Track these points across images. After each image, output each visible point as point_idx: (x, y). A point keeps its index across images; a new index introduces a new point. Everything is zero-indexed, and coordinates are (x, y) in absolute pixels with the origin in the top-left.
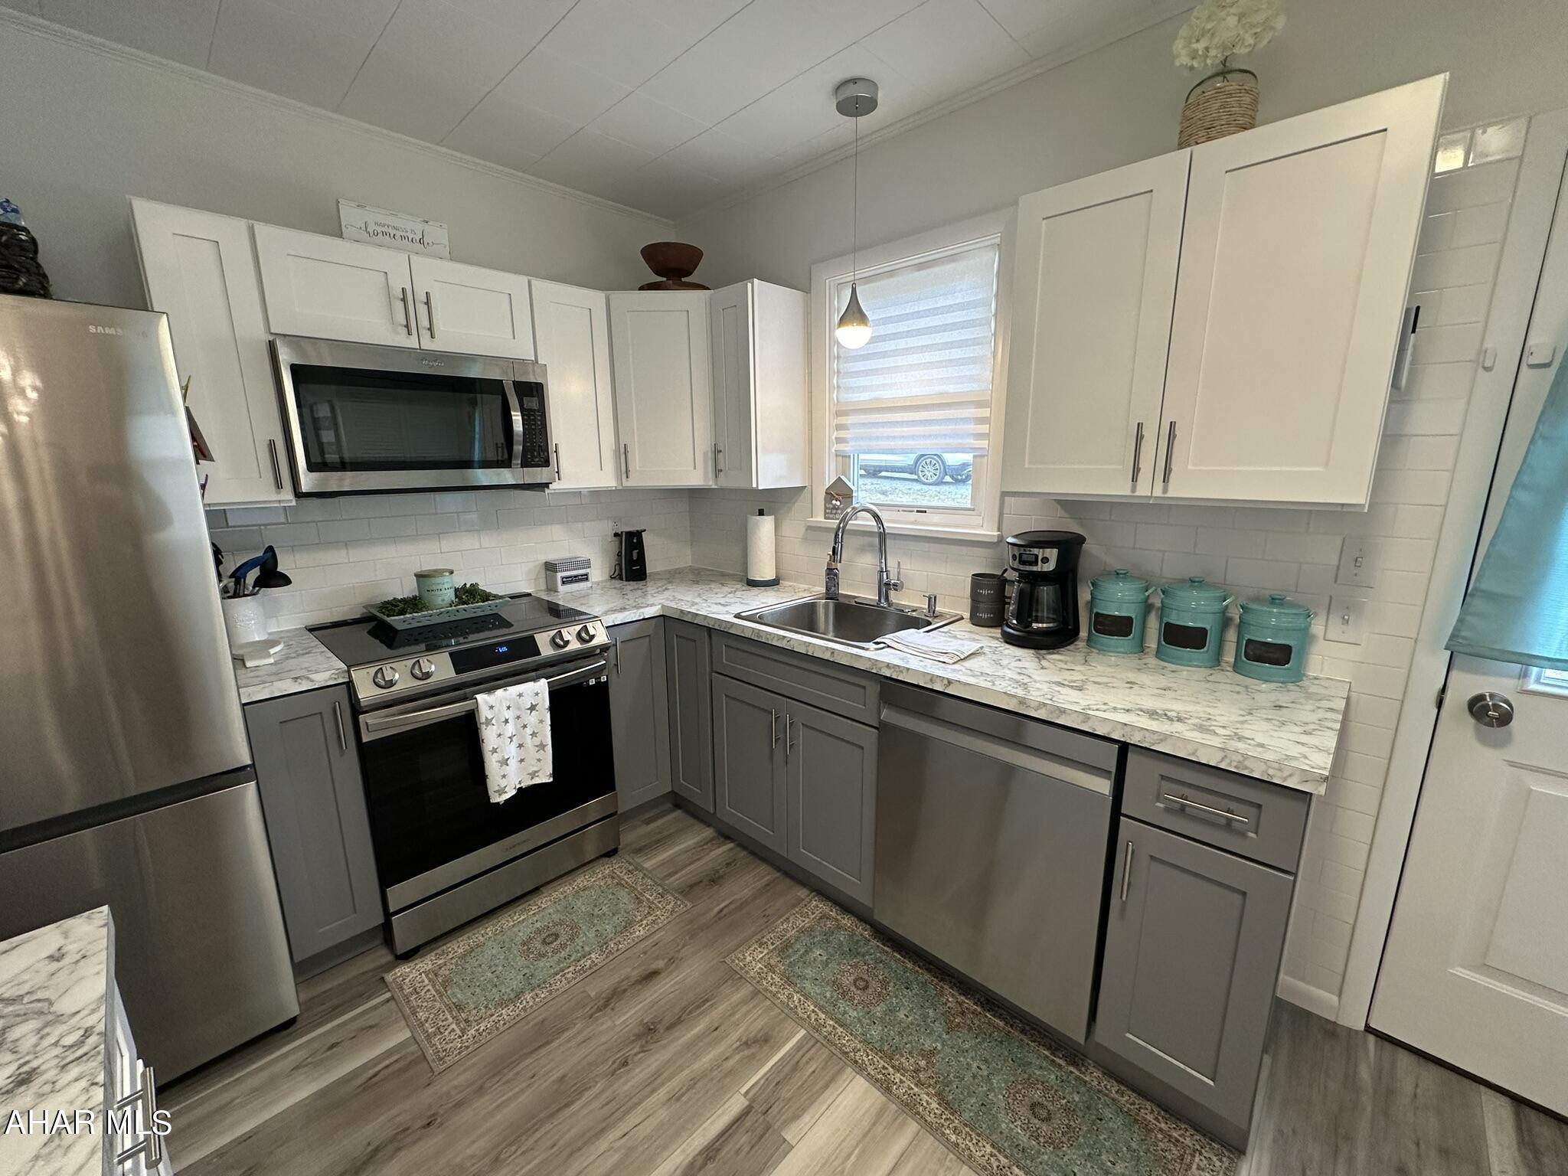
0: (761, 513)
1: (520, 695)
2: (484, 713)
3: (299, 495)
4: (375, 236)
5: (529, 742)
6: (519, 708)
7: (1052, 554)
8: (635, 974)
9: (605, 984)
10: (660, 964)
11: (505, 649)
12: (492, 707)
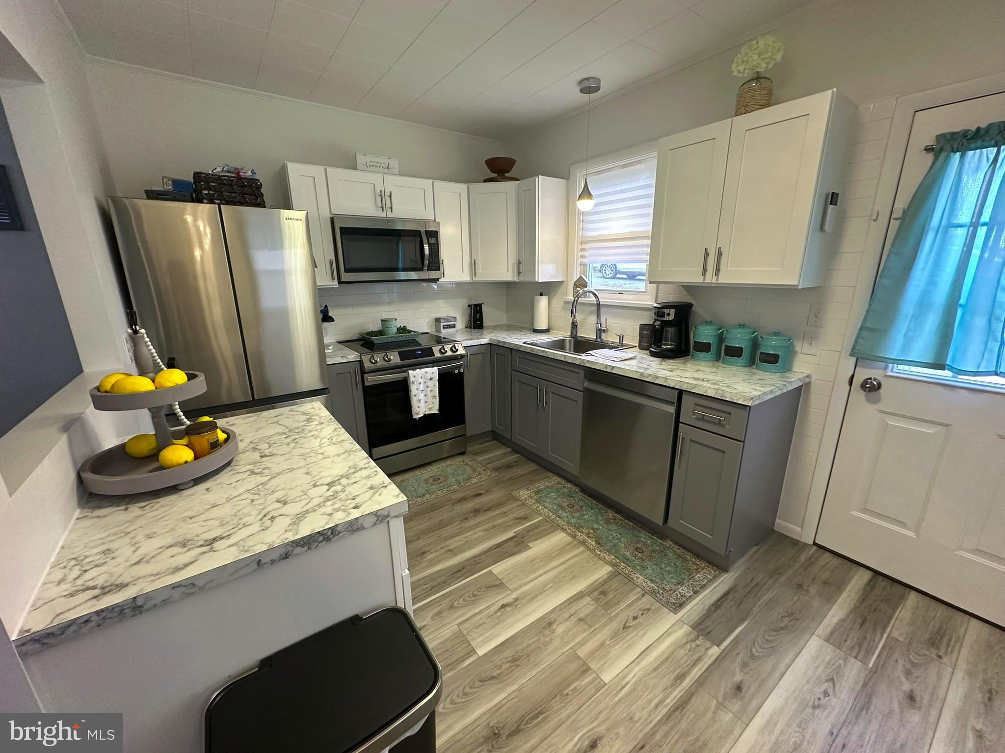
0: (541, 295)
1: (426, 373)
2: (412, 379)
3: (340, 282)
4: (370, 168)
5: (429, 394)
6: (425, 378)
7: (673, 312)
8: (472, 494)
9: (460, 495)
10: (482, 492)
11: (420, 352)
12: (414, 376)
